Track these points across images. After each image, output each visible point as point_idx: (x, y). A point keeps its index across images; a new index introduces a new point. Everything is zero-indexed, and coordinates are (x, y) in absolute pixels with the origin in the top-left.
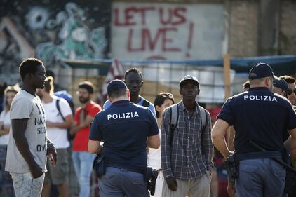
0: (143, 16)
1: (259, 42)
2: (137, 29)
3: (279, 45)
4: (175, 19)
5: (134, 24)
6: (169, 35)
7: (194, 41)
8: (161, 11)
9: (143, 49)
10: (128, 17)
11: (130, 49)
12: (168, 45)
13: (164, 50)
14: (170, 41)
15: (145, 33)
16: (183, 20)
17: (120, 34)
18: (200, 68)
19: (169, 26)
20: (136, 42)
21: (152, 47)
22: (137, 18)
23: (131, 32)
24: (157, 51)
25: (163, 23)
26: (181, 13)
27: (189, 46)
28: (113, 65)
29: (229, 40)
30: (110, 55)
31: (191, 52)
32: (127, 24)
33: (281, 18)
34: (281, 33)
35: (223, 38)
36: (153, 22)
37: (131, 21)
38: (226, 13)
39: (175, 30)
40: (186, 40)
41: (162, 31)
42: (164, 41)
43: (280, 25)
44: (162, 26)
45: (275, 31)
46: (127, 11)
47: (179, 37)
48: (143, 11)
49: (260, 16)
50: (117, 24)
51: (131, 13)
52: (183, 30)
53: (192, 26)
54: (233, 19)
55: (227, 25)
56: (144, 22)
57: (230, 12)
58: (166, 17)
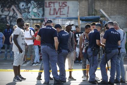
0: (54, 4)
1: (89, 12)
2: (52, 8)
3: (94, 13)
4: (64, 5)
5: (51, 7)
6: (62, 10)
7: (69, 12)
8: (59, 3)
9: (54, 14)
10: (49, 5)
11: (50, 14)
12: (61, 13)
13: (60, 14)
14: (62, 12)
15: (55, 9)
16: (66, 6)
17: (47, 10)
18: (71, 20)
19: (62, 7)
20: (52, 12)
21: (57, 14)
22: (52, 5)
23: (50, 9)
24: (58, 15)
25: (60, 6)
26: (65, 3)
27: (68, 13)
28: (45, 19)
29: (80, 12)
30: (44, 16)
31: (68, 15)
32: (49, 7)
33: (95, 5)
34: (95, 9)
35: (78, 11)
36: (57, 6)
37: (50, 6)
38: (79, 3)
39: (64, 8)
40: (67, 11)
41: (60, 9)
42: (60, 12)
43: (95, 7)
44: (60, 7)
45: (93, 8)
46: (49, 3)
47: (65, 11)
48: (54, 3)
49: (89, 4)
50: (46, 7)
51: (50, 4)
52: (66, 8)
53: (68, 7)
54: (81, 5)
55: (79, 7)
56: (54, 7)
57: (80, 3)
58: (61, 5)
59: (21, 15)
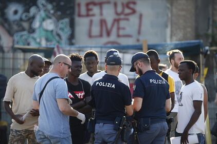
0: (101, 9)
1: (196, 29)
2: (96, 19)
3: (213, 31)
4: (127, 11)
5: (93, 15)
6: (123, 24)
7: (143, 29)
8: (115, 5)
9: (101, 36)
10: (88, 10)
11: (90, 36)
12: (121, 32)
13: (119, 36)
14: (124, 29)
15: (103, 22)
16: (134, 12)
17: (82, 24)
19: (122, 17)
20: (96, 30)
21: (108, 34)
22: (96, 10)
23: (91, 22)
24: (113, 37)
25: (117, 14)
26: (131, 6)
27: (139, 32)
29: (172, 27)
30: (74, 41)
31: (141, 38)
32: (88, 15)
33: (214, 9)
34: (214, 21)
35: (166, 26)
36: (109, 14)
37: (91, 13)
38: (169, 5)
39: (128, 20)
40: (136, 27)
41: (117, 21)
42: (118, 29)
43: (213, 15)
44: (117, 17)
45: (209, 19)
46: (88, 5)
47: (130, 25)
48: (101, 4)
49: (196, 7)
50: (80, 15)
51: (91, 7)
52: (134, 19)
53: (141, 16)
54: (174, 10)
55: (170, 15)
56: (101, 14)
57: (172, 5)
58: (119, 9)
59: (11, 39)
